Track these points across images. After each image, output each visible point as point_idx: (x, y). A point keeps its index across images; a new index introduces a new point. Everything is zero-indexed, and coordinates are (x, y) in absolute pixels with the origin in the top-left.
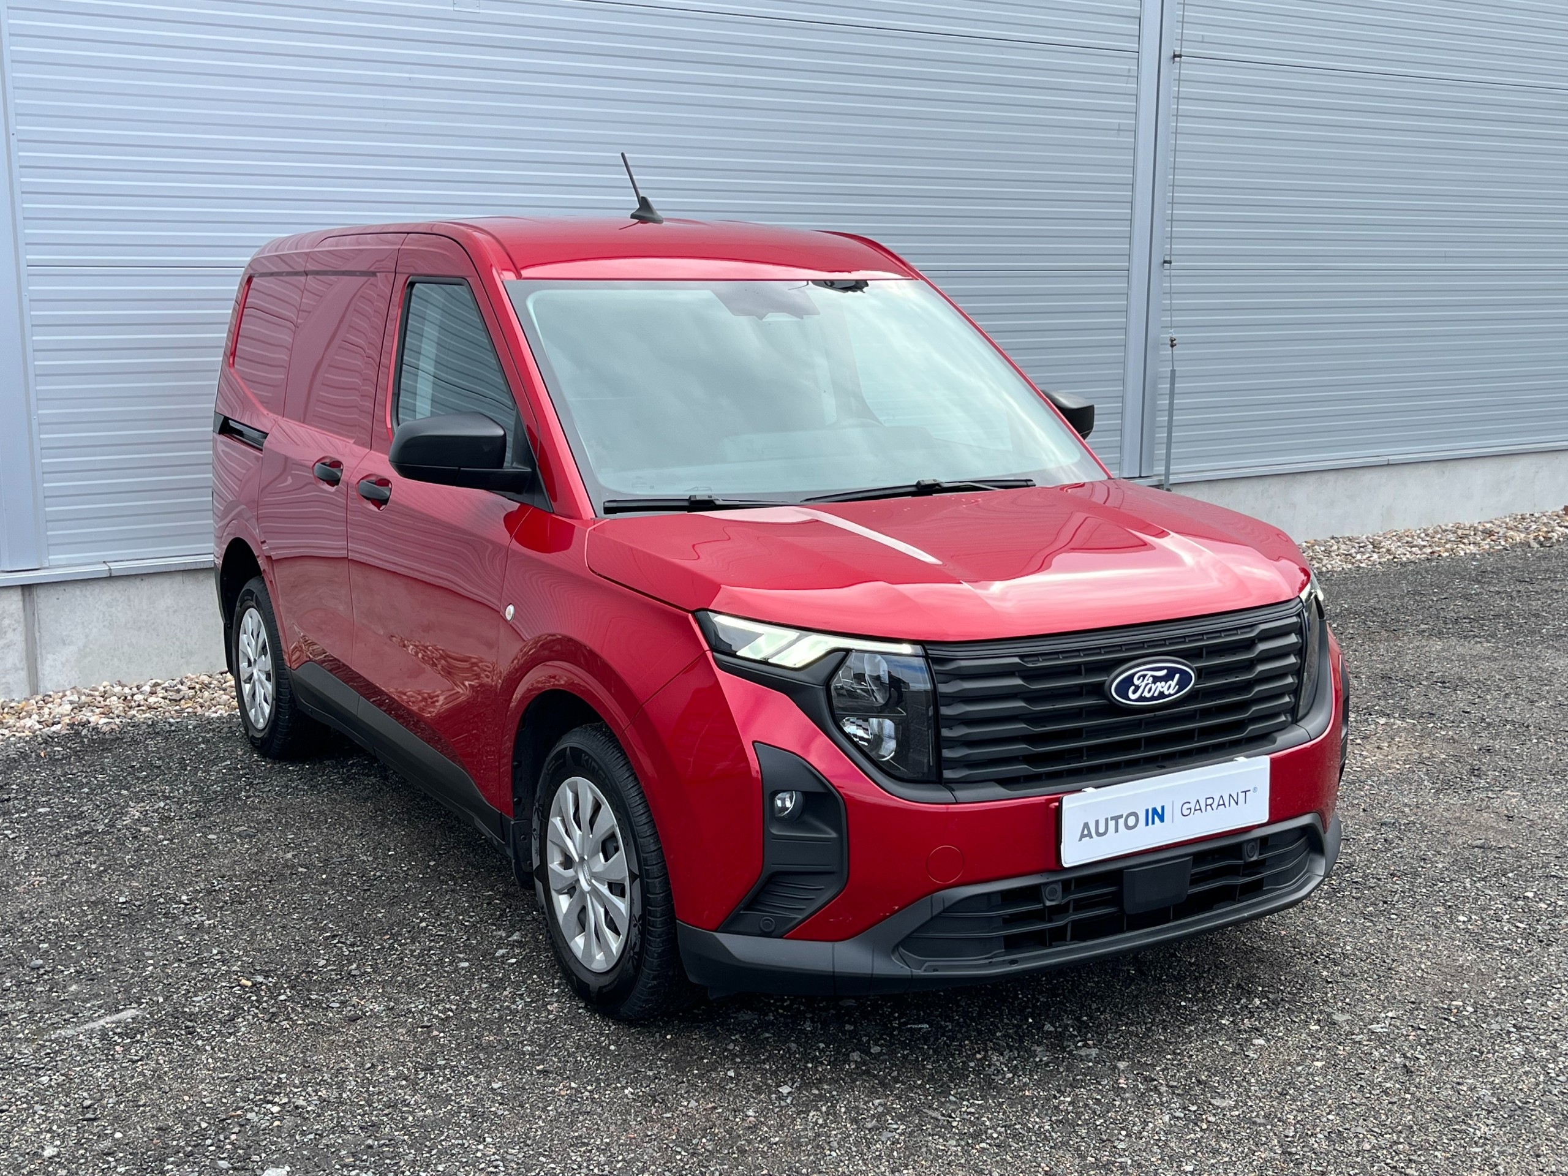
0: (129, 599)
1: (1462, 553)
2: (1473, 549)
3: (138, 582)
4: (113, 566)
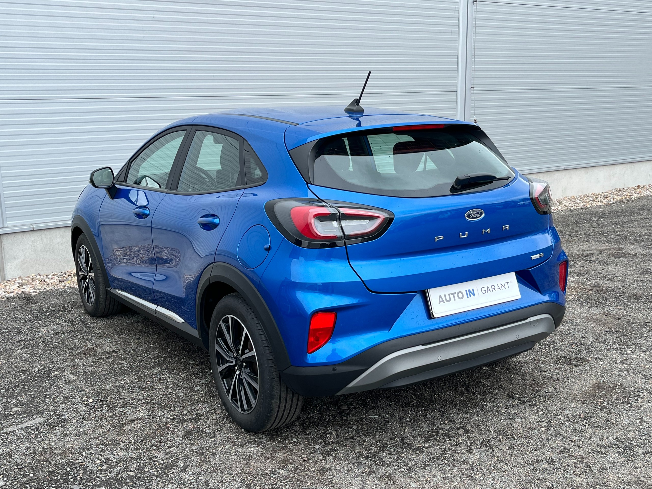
0: (42, 239)
1: (596, 206)
2: (600, 204)
3: (45, 232)
4: (35, 226)
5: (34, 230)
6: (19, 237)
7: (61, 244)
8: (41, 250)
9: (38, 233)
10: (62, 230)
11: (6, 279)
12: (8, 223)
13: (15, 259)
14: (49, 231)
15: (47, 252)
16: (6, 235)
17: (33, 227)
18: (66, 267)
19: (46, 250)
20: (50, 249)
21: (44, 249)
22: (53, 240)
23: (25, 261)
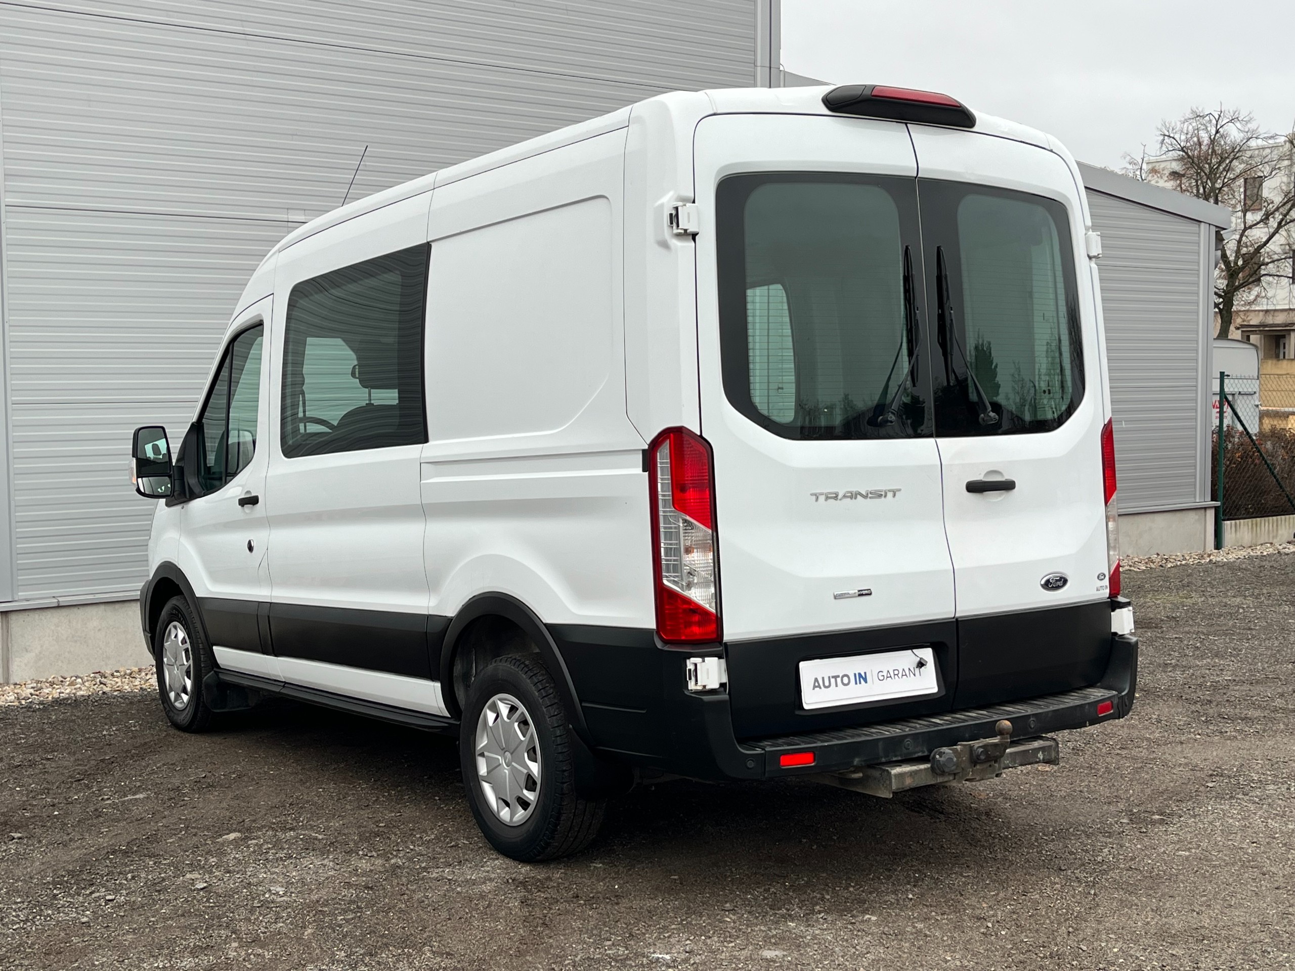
5: (59, 607)
6: (36, 616)
7: (99, 630)
8: (67, 639)
9: (64, 612)
10: (102, 607)
11: (12, 681)
12: (20, 594)
13: (27, 651)
14: (82, 609)
15: (76, 641)
16: (17, 613)
17: (59, 601)
19: (75, 638)
20: (81, 637)
21: (73, 637)
22: (86, 624)
23: (42, 655)
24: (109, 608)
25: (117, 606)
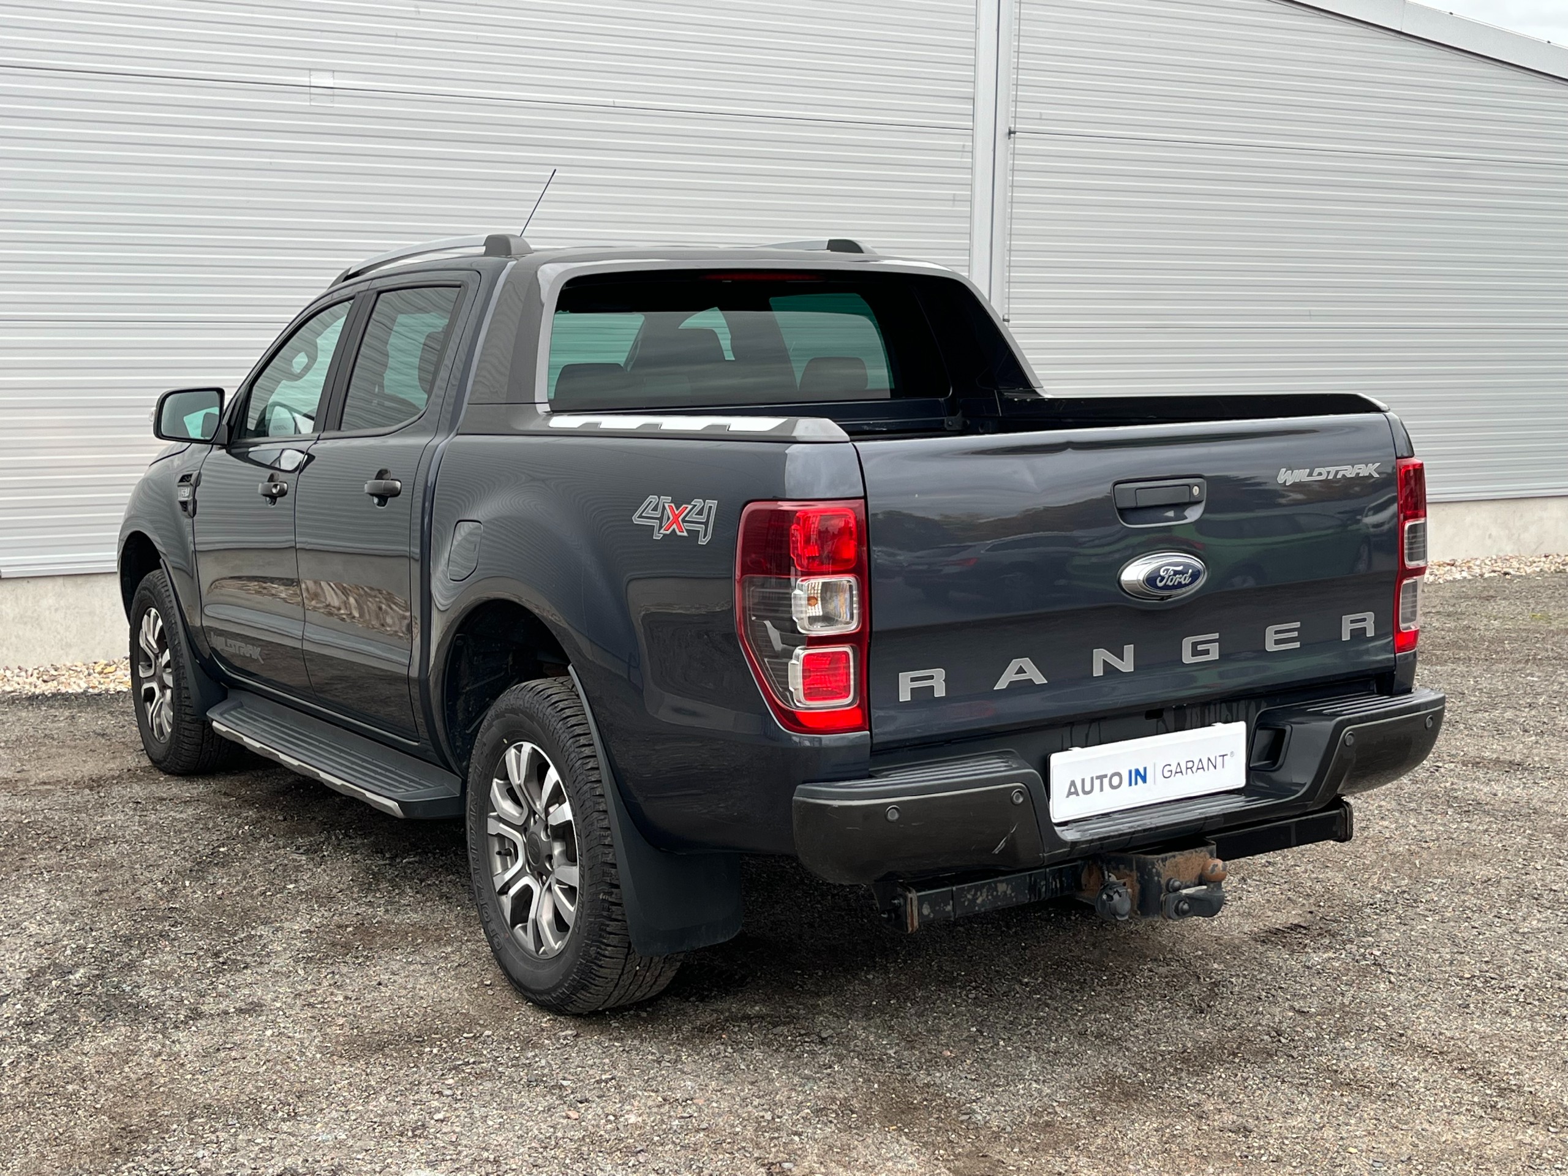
18: (64, 657)
20: (32, 618)
21: (21, 618)
24: (69, 582)
25: (80, 580)
